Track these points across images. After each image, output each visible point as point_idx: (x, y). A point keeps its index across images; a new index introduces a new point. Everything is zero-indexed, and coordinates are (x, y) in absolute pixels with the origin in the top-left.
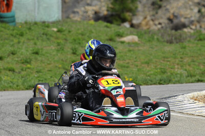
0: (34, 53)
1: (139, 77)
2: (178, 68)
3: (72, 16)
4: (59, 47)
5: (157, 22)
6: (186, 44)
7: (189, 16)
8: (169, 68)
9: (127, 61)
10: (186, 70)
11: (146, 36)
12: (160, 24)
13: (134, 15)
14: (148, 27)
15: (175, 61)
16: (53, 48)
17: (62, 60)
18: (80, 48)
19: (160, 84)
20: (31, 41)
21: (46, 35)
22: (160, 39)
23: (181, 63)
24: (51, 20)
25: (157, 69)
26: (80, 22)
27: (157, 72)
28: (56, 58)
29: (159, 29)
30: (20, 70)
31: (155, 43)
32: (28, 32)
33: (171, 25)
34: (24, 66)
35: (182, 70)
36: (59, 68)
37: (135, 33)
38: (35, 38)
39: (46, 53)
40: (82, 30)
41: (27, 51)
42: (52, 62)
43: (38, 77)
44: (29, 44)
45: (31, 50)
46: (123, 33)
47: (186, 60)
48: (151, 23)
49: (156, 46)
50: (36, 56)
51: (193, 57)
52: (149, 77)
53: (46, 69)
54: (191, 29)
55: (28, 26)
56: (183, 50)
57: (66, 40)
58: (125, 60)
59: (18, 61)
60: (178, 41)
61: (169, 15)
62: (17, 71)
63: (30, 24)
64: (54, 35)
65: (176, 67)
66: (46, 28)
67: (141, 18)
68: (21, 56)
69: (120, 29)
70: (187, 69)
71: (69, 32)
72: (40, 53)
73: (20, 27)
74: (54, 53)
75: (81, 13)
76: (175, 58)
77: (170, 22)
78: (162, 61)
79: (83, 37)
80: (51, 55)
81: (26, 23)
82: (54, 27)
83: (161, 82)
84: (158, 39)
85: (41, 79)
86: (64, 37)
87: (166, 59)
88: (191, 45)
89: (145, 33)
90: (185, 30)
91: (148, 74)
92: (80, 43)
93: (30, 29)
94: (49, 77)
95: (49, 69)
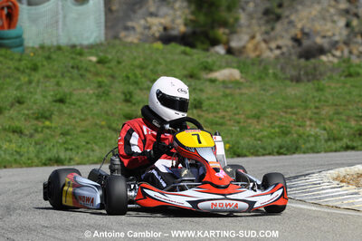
0: (56, 101)
1: (242, 142)
2: (311, 126)
3: (122, 34)
4: (100, 89)
5: (273, 45)
6: (324, 82)
7: (329, 34)
8: (295, 125)
9: (222, 114)
10: (325, 129)
11: (256, 71)
12: (279, 47)
13: (233, 32)
14: (257, 53)
15: (307, 113)
16: (91, 92)
17: (107, 113)
18: (138, 91)
19: (279, 153)
20: (52, 80)
21: (77, 68)
22: (280, 74)
23: (316, 116)
24: (86, 43)
25: (273, 128)
26: (137, 45)
27: (273, 133)
28: (96, 110)
29: (277, 58)
30: (32, 131)
31: (269, 82)
32: (45, 63)
33: (299, 50)
34: (40, 124)
35: (318, 130)
36: (102, 127)
37: (235, 65)
38: (59, 75)
39: (79, 100)
40: (142, 59)
41: (45, 97)
42: (89, 116)
43: (65, 143)
44: (48, 84)
45: (52, 96)
46: (213, 65)
47: (326, 111)
48: (263, 45)
49: (272, 87)
50: (61, 105)
51: (336, 105)
52: (259, 142)
53: (79, 129)
54: (334, 56)
55: (46, 54)
56: (320, 93)
57: (113, 77)
58: (218, 113)
59: (28, 115)
60: (310, 77)
61: (295, 32)
62: (27, 133)
63: (49, 49)
64: (93, 69)
65: (308, 123)
66: (78, 57)
67: (245, 37)
68: (35, 107)
69: (208, 57)
70: (327, 127)
71: (119, 63)
72: (68, 101)
73: (32, 54)
74: (92, 101)
75: (139, 30)
76: (306, 108)
77: (296, 44)
78: (282, 114)
79: (143, 72)
80: (87, 104)
81: (42, 47)
82: (92, 54)
83: (282, 151)
84: (275, 76)
85: (70, 147)
86: (110, 71)
87: (290, 110)
88: (333, 85)
89: (253, 64)
90: (324, 58)
91: (258, 136)
93: (49, 58)
94: (84, 143)
95: (84, 129)
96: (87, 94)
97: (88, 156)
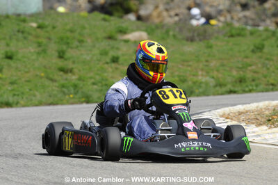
2: (202, 75)
3: (56, 6)
4: (40, 49)
5: (172, 13)
6: (212, 41)
7: (216, 4)
8: (190, 75)
10: (213, 78)
11: (159, 32)
12: (177, 15)
13: (141, 3)
14: (160, 19)
15: (199, 66)
17: (45, 67)
18: (69, 50)
20: (2, 41)
21: (23, 32)
22: (178, 36)
23: (206, 68)
24: (28, 12)
25: (174, 77)
26: (68, 14)
27: (173, 81)
28: (37, 65)
29: (176, 23)
31: (170, 41)
35: (208, 78)
36: (41, 77)
37: (143, 29)
38: (8, 38)
39: (23, 57)
40: (71, 25)
42: (31, 69)
43: (13, 90)
46: (127, 29)
47: (213, 64)
48: (165, 13)
49: (172, 45)
50: (10, 61)
51: (222, 59)
53: (23, 79)
54: (219, 21)
56: (209, 50)
57: (49, 39)
60: (202, 37)
61: (189, 3)
64: (34, 33)
65: (200, 73)
66: (23, 25)
67: (151, 7)
69: (123, 23)
70: (215, 76)
71: (54, 28)
72: (15, 57)
74: (34, 57)
75: (69, 2)
76: (198, 61)
78: (180, 66)
79: (73, 34)
80: (29, 59)
82: (33, 21)
84: (174, 36)
85: (17, 93)
86: (47, 35)
87: (186, 64)
88: (219, 44)
89: (157, 28)
92: (68, 43)
94: (27, 90)
95: (27, 79)
96: (30, 52)
97: (31, 100)
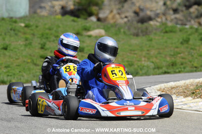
2: (145, 61)
3: (39, 11)
4: (27, 42)
5: (123, 16)
6: (152, 36)
7: (154, 9)
8: (136, 60)
10: (153, 62)
11: (113, 30)
12: (126, 17)
13: (100, 9)
14: (114, 20)
15: (142, 54)
17: (30, 55)
18: (48, 43)
21: (14, 30)
23: (148, 55)
24: (18, 16)
26: (47, 17)
28: (24, 53)
29: (125, 23)
31: (121, 36)
33: (137, 18)
36: (28, 63)
37: (102, 27)
38: (3, 34)
39: (14, 48)
40: (50, 25)
42: (20, 57)
43: (7, 72)
46: (90, 27)
47: (153, 52)
48: (118, 16)
49: (123, 39)
50: (5, 51)
51: (159, 49)
53: (15, 64)
54: (157, 21)
56: (150, 42)
57: (33, 35)
60: (144, 33)
61: (135, 8)
64: (22, 30)
65: (143, 59)
66: (14, 24)
67: (107, 12)
69: (87, 23)
71: (37, 27)
72: (9, 48)
74: (22, 48)
75: (48, 8)
76: (142, 51)
77: (136, 15)
78: (128, 54)
79: (51, 32)
80: (19, 50)
82: (21, 22)
84: (124, 32)
85: (10, 74)
86: (32, 32)
87: (133, 52)
88: (157, 38)
89: (112, 26)
92: (47, 38)
94: (18, 72)
95: (17, 64)
96: (19, 44)
97: (20, 79)
